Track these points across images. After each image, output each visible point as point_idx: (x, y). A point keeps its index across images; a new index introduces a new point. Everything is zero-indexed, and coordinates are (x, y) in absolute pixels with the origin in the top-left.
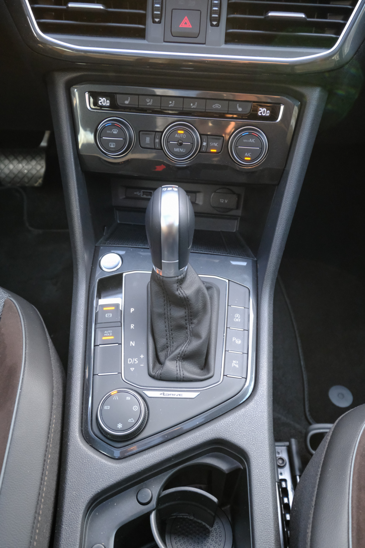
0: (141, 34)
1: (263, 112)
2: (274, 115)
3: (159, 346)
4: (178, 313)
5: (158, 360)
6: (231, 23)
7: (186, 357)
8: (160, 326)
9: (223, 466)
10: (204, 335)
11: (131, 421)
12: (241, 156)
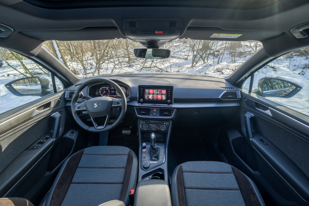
0: (149, 115)
1: (165, 123)
2: (166, 124)
3: (151, 156)
4: (154, 151)
5: (151, 158)
6: (160, 114)
7: (155, 157)
8: (152, 153)
9: (161, 173)
10: (158, 154)
11: (148, 165)
12: (162, 129)
